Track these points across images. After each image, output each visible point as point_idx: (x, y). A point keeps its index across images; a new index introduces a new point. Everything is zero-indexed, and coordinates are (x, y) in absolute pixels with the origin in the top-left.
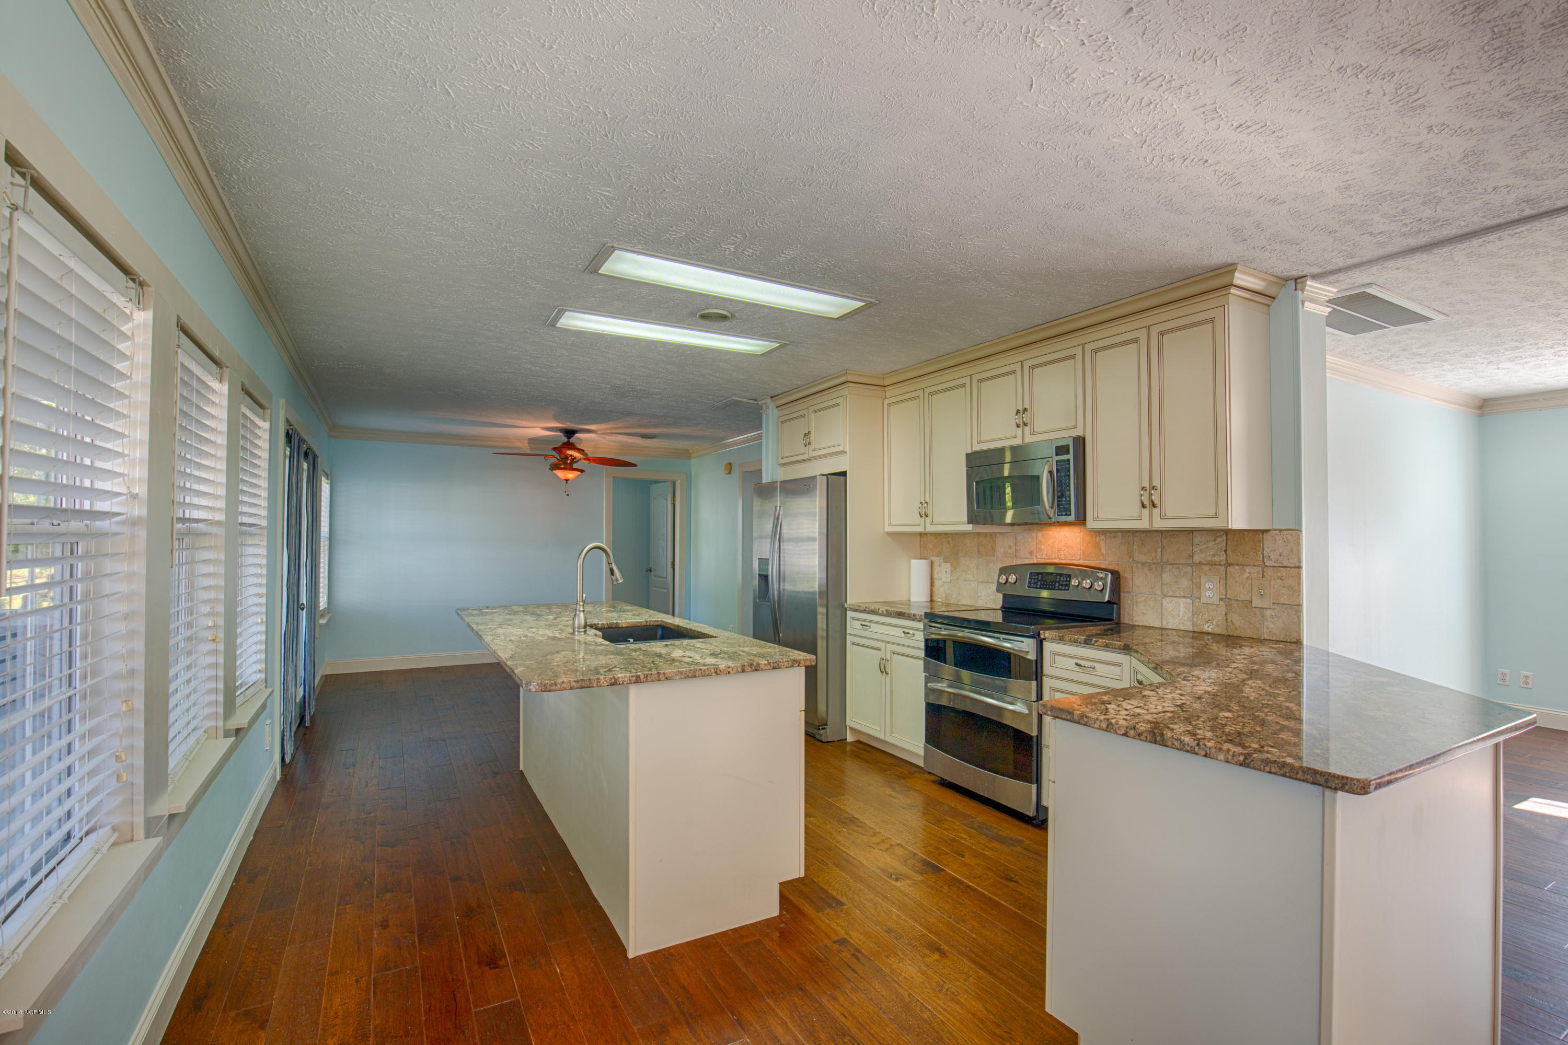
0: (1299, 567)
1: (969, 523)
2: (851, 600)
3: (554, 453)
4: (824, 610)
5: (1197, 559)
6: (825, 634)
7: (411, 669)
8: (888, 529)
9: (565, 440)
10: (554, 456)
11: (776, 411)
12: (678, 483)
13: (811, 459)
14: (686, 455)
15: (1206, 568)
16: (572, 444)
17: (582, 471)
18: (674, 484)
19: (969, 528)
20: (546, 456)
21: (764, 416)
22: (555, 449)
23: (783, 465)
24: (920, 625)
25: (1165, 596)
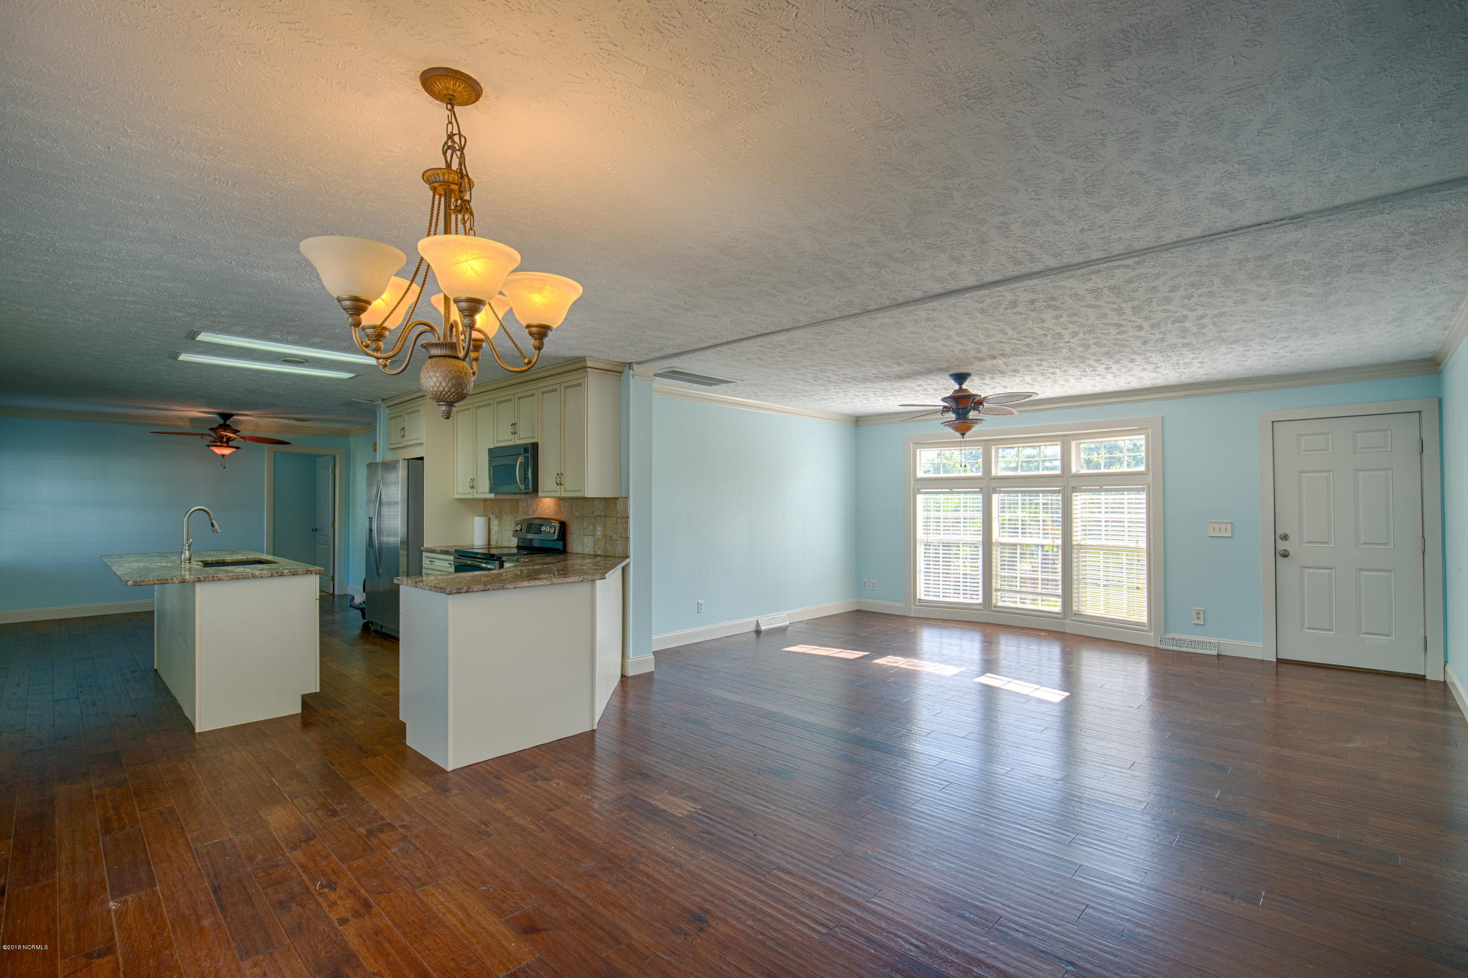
0: (628, 518)
1: (490, 492)
2: (426, 545)
3: (211, 433)
4: (405, 553)
5: (595, 514)
6: (405, 569)
7: (67, 619)
8: (456, 496)
9: (222, 422)
10: (211, 436)
11: (387, 410)
12: (338, 457)
13: (406, 446)
14: (346, 434)
15: (598, 518)
16: (229, 426)
17: (237, 448)
18: (334, 457)
19: (492, 496)
20: (202, 435)
21: (378, 413)
22: (211, 429)
23: (392, 449)
24: (452, 558)
25: (584, 535)
